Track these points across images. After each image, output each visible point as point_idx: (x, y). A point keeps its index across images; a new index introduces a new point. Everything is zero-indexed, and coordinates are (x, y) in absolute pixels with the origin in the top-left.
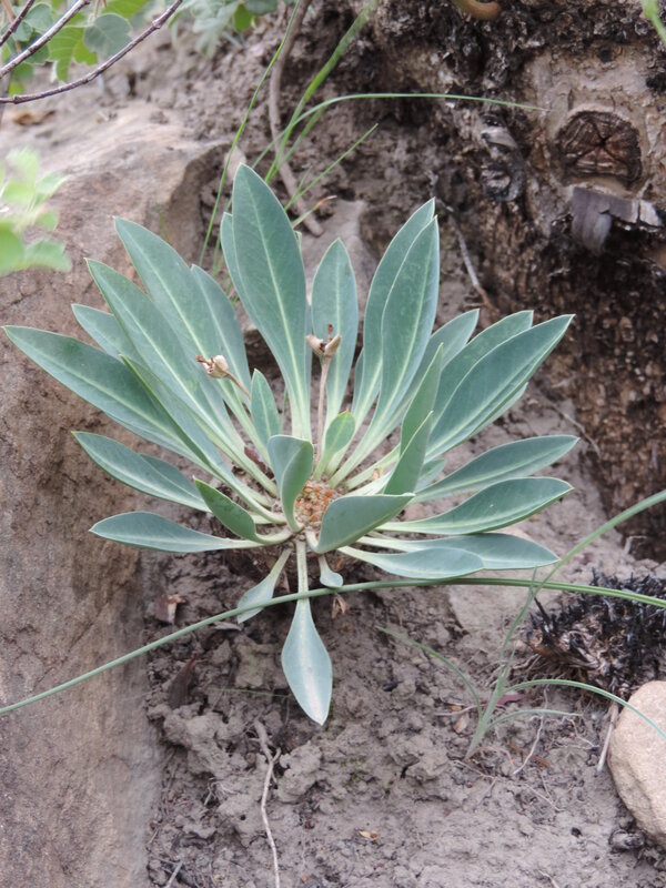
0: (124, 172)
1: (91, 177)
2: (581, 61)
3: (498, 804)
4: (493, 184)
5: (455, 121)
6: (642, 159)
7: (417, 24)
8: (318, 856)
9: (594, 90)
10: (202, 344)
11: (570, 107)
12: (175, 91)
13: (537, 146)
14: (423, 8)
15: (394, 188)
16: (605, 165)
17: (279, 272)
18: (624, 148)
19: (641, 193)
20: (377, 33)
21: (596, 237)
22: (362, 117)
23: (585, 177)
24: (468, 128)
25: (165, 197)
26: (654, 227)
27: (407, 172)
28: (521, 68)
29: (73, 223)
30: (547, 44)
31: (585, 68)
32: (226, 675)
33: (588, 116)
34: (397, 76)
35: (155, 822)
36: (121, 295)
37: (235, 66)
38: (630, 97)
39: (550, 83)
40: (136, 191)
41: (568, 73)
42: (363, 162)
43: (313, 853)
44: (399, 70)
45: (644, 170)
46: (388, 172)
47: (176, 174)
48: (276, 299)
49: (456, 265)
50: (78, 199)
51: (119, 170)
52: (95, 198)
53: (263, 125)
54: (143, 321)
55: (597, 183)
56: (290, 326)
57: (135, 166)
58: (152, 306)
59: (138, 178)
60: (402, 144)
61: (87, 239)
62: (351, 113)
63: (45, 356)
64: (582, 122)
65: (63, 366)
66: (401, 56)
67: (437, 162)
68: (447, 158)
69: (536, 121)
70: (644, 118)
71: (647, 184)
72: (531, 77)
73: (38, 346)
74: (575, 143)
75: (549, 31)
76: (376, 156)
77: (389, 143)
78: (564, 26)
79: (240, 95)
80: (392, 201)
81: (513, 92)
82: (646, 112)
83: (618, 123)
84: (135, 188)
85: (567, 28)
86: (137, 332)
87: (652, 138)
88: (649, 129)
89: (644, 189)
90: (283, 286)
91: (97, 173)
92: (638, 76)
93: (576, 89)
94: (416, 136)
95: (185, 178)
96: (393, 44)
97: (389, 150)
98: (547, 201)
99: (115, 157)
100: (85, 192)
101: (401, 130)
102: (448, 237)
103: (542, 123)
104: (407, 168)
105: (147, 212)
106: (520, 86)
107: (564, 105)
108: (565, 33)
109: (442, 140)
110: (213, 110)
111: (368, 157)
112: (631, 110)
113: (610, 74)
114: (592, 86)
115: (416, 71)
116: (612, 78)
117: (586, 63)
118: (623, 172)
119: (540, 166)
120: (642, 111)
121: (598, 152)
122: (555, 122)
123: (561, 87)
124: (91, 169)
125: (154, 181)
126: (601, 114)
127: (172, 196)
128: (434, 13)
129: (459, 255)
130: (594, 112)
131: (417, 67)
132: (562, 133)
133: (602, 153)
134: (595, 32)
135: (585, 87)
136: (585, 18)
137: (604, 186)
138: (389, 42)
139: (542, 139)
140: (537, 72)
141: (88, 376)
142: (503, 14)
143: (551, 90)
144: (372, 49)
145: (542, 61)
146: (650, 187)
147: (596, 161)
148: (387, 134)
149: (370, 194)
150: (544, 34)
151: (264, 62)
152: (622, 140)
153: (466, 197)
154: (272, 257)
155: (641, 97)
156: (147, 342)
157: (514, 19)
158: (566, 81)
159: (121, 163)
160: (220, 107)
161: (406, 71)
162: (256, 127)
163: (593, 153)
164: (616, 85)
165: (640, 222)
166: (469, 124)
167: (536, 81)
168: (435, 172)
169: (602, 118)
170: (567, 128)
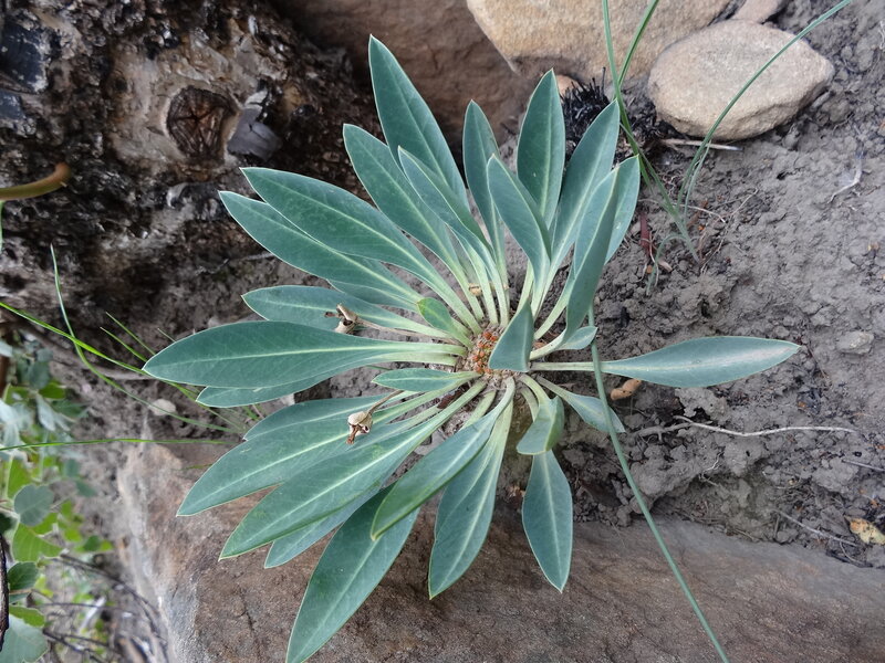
0: (151, 493)
1: (148, 520)
2: (122, 110)
3: (749, 238)
4: (213, 212)
5: (160, 247)
6: (213, 91)
7: (73, 249)
8: (781, 393)
9: (150, 108)
10: (331, 436)
11: (160, 133)
12: (110, 450)
13: (189, 173)
14: (59, 240)
15: (204, 301)
16: (213, 122)
17: (269, 347)
18: (202, 101)
19: (240, 105)
20: (80, 289)
21: (268, 138)
22: (147, 317)
23: (220, 143)
24: (168, 236)
25: (177, 463)
26: (268, 95)
27: (193, 290)
28: (121, 162)
29: (183, 543)
30: (103, 131)
31: (130, 109)
32: (595, 455)
33: (171, 121)
34: (118, 283)
35: (726, 531)
36: (271, 520)
37: (98, 407)
38: (160, 80)
39: (138, 144)
40: (168, 485)
41: (132, 126)
42: (180, 319)
43: (776, 396)
44: (114, 279)
45: (223, 94)
46: (191, 303)
47: (161, 453)
48: (296, 355)
49: (267, 264)
50: (164, 534)
51: (148, 496)
52: (166, 520)
53: (139, 387)
54: (305, 498)
55: (226, 137)
56: (327, 346)
57: (147, 483)
58: (288, 484)
59: (157, 482)
60: (172, 289)
61: (199, 532)
62: (143, 324)
63: (328, 615)
64: (175, 128)
65: (342, 594)
66: (102, 275)
67: (190, 268)
68: (188, 261)
69: (169, 166)
70: (180, 76)
71: (234, 97)
72: (131, 158)
73: (315, 625)
74: (192, 140)
75: (90, 127)
76: (177, 310)
77: (170, 300)
78: (87, 110)
79: (116, 402)
80: (213, 303)
81: (141, 176)
82: (176, 73)
83: (181, 98)
84: (165, 486)
85: (90, 108)
86: (316, 505)
87: (198, 77)
88: (190, 76)
89: (237, 101)
90: (285, 346)
91: (146, 514)
92: (144, 67)
93: (147, 123)
94: (168, 281)
95: (165, 446)
96: (90, 278)
97: (175, 300)
98: (234, 182)
99: (138, 498)
100: (159, 528)
101: (162, 291)
102: (246, 267)
103: (171, 162)
104: (190, 289)
105: (186, 479)
106: (137, 169)
107: (159, 138)
108: (94, 111)
109: (175, 263)
110: (124, 424)
111: (177, 315)
112: (172, 84)
113: (138, 88)
114: (146, 109)
115: (117, 267)
116: (142, 88)
117: (125, 106)
118: (221, 111)
119: (206, 177)
120: (174, 76)
121: (202, 125)
122: (172, 151)
123: (143, 135)
124: (143, 519)
125: (163, 470)
126: (171, 108)
127: (178, 457)
128: (64, 231)
129: (260, 261)
130: (169, 114)
131: (113, 265)
132: (182, 148)
133: (203, 121)
134: (97, 84)
135: (146, 115)
136: (84, 90)
137: (229, 132)
138: (89, 282)
139: (184, 167)
140: (127, 151)
141: (356, 565)
142: (68, 161)
143: (144, 145)
144: (92, 295)
145: (117, 143)
146: (236, 96)
147: (209, 129)
148: (163, 301)
149: (204, 317)
150: (92, 131)
151: (94, 382)
152: (196, 100)
153: (218, 253)
154: (253, 353)
155: (163, 71)
156: (328, 495)
157: (74, 153)
158: (139, 129)
159: (143, 495)
160: (122, 419)
161: (115, 275)
162: (139, 392)
163: (202, 129)
164: (148, 88)
165: (263, 104)
166: (165, 233)
167: (135, 154)
168: (196, 268)
169: (174, 110)
170: (178, 142)
